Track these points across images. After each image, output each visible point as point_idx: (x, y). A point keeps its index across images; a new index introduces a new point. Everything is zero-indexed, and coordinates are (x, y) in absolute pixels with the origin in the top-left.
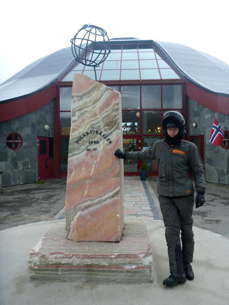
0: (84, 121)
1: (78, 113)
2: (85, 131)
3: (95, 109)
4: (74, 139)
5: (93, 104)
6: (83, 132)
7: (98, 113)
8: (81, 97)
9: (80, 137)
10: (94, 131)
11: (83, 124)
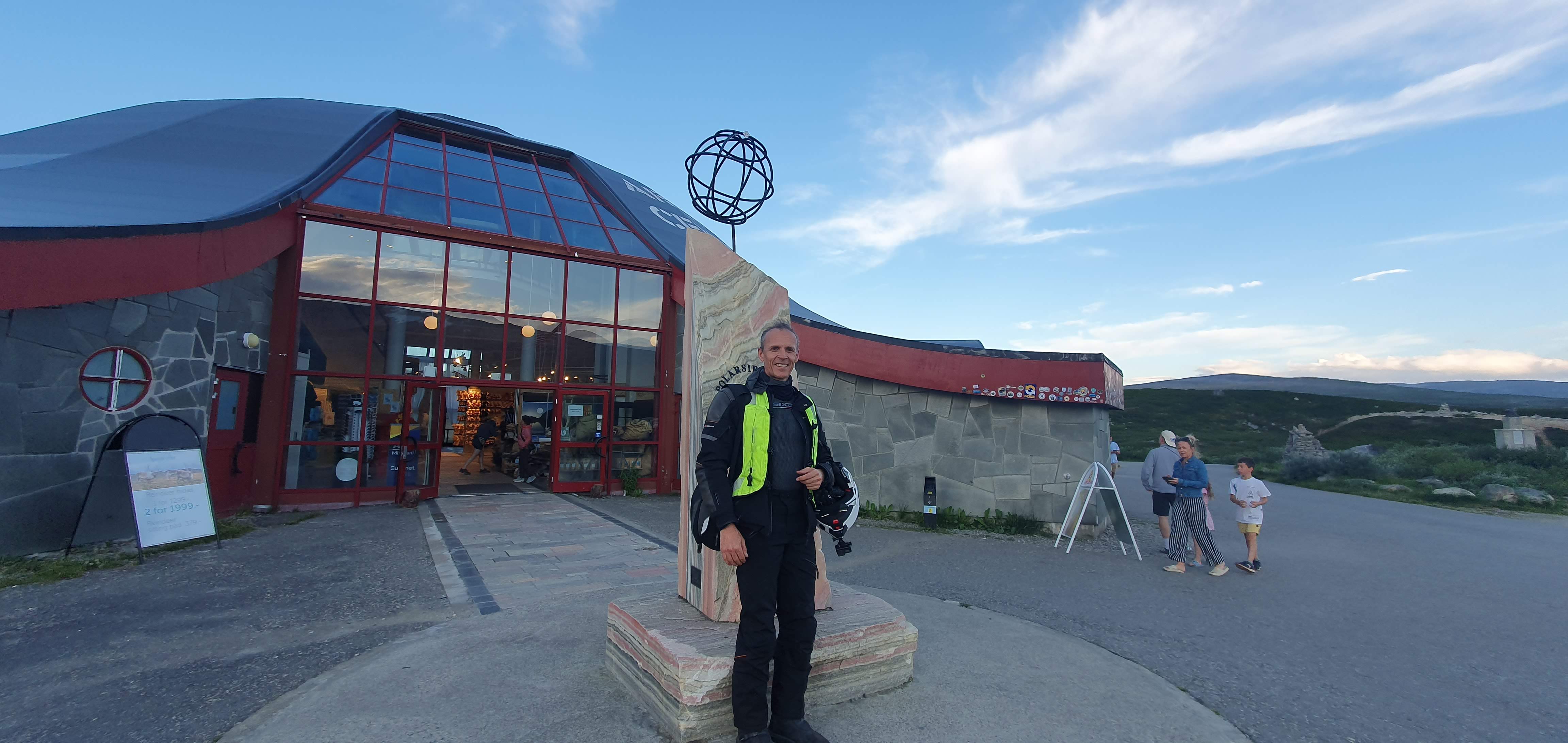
0: (725, 341)
1: (710, 322)
2: (732, 364)
3: (746, 317)
4: (711, 380)
5: (739, 305)
6: (727, 368)
7: (752, 328)
8: (714, 286)
9: (723, 377)
10: (749, 366)
11: (724, 349)
